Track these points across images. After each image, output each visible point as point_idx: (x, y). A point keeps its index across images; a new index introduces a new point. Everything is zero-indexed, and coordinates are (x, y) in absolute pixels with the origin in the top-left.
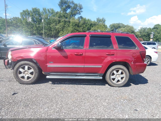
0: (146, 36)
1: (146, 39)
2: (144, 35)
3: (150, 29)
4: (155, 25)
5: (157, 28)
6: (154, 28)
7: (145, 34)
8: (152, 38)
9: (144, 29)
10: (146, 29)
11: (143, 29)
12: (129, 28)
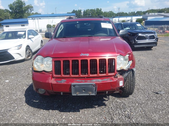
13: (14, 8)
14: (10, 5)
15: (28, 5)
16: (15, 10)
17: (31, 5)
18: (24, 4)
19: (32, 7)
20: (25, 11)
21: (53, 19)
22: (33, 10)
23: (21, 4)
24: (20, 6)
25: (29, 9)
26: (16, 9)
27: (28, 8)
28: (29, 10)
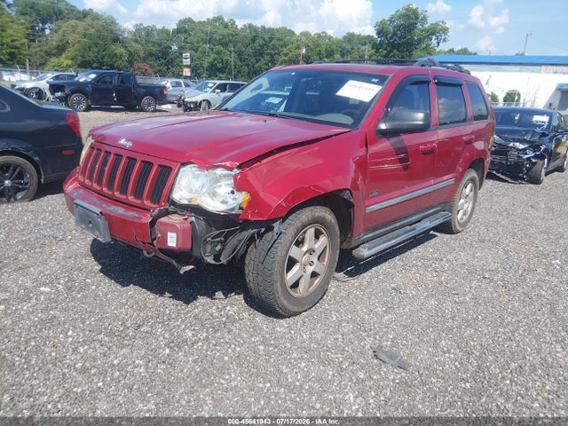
0: (158, 58)
1: (159, 66)
2: (151, 54)
3: (164, 31)
4: (181, 22)
5: (186, 31)
6: (179, 31)
7: (154, 49)
8: (188, 66)
9: (149, 32)
10: (152, 30)
11: (144, 28)
12: (100, 23)
13: (387, 33)
14: (381, 22)
15: (434, 23)
16: (391, 38)
17: (443, 22)
18: (425, 19)
19: (445, 31)
20: (420, 41)
21: (493, 74)
22: (444, 40)
23: (412, 21)
24: (409, 25)
25: (434, 37)
26: (395, 34)
27: (433, 34)
28: (434, 41)
